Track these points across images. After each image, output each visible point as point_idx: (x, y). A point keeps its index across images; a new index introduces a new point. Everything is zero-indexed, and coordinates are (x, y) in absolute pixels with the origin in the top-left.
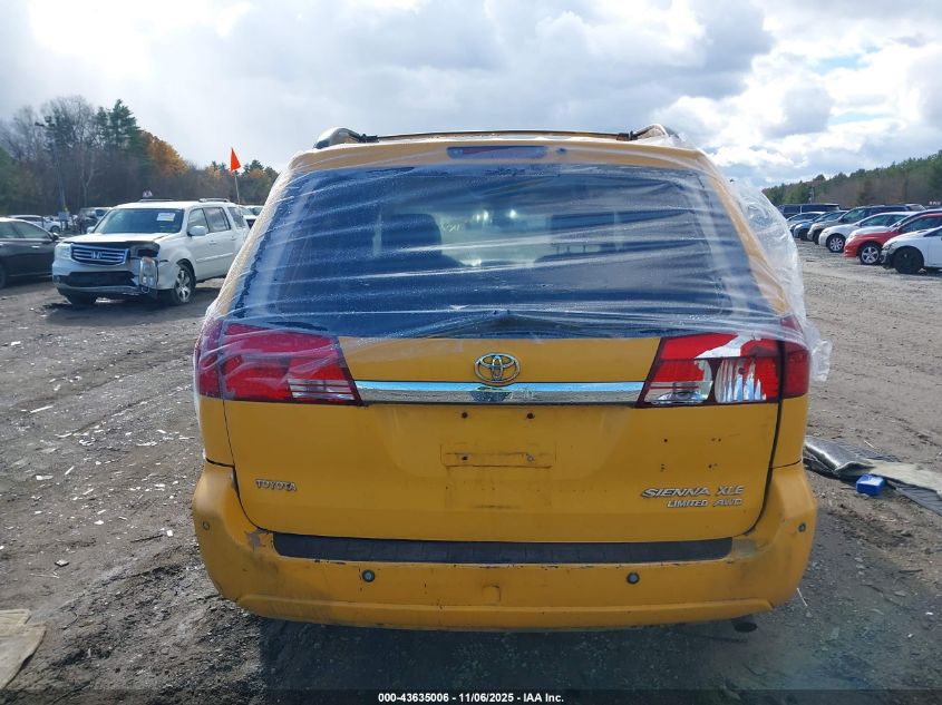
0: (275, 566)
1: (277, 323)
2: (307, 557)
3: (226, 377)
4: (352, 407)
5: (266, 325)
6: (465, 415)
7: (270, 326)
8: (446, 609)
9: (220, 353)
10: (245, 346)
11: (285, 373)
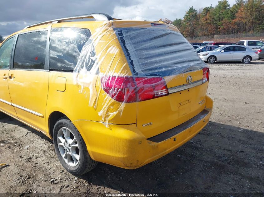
0: (157, 146)
1: (149, 75)
2: (163, 140)
3: (139, 94)
4: (166, 96)
5: (145, 76)
6: (180, 93)
7: (147, 77)
8: (184, 141)
9: (137, 87)
10: (144, 84)
11: (154, 90)
